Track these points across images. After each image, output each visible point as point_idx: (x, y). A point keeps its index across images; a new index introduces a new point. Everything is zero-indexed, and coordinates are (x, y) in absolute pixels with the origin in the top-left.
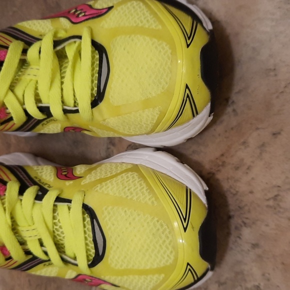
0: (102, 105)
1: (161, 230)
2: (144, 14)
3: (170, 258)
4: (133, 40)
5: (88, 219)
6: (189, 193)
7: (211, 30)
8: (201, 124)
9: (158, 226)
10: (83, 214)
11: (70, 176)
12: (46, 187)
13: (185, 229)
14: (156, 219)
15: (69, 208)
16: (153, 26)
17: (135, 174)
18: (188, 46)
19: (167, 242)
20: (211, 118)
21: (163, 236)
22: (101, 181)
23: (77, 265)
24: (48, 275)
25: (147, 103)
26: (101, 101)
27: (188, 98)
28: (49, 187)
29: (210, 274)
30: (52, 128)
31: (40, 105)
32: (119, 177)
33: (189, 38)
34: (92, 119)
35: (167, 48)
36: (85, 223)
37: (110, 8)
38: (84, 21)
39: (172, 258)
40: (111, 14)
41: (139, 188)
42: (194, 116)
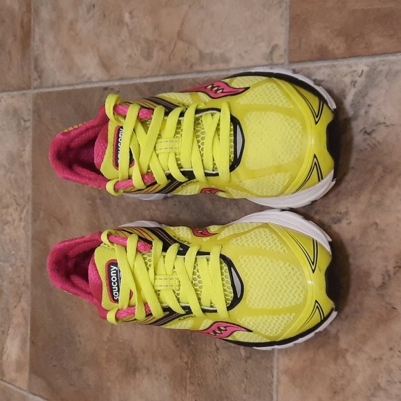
0: (238, 169)
1: (293, 273)
2: (277, 95)
3: (301, 297)
4: (268, 116)
5: (226, 268)
6: (315, 244)
7: (334, 109)
8: (325, 187)
9: (290, 269)
10: (221, 263)
11: (206, 234)
12: (185, 244)
13: (313, 271)
14: (288, 264)
15: (208, 260)
16: (286, 106)
17: (266, 230)
18: (316, 123)
19: (298, 282)
20: (334, 182)
21: (295, 278)
22: (236, 235)
23: (216, 311)
24: (182, 328)
25: (279, 169)
26: (237, 166)
27: (316, 165)
28: (189, 243)
29: (334, 314)
30: (191, 190)
31: (182, 170)
32: (252, 232)
33: (317, 116)
34: (230, 181)
35: (298, 124)
36: (223, 271)
37: (247, 89)
38: (223, 97)
39: (303, 297)
40: (247, 93)
41: (271, 240)
42: (319, 180)
